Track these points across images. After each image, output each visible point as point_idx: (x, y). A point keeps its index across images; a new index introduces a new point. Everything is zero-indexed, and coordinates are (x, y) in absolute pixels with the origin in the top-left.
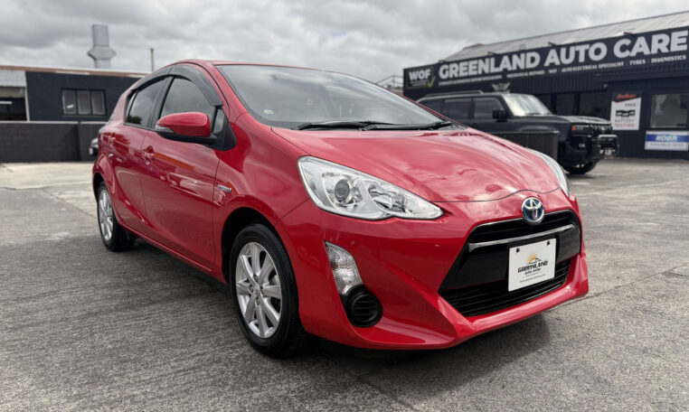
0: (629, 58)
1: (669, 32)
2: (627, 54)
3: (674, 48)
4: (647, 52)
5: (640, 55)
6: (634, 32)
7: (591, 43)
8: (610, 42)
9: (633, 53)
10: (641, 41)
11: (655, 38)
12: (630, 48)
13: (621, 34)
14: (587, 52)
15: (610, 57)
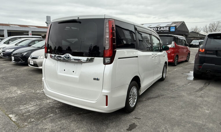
0: (160, 31)
1: (166, 27)
2: (160, 30)
3: (167, 30)
4: (163, 30)
5: (162, 30)
6: (161, 26)
7: (154, 27)
8: (157, 28)
9: (161, 30)
10: (162, 28)
11: (164, 28)
12: (160, 29)
13: (159, 26)
14: (154, 29)
15: (157, 30)
